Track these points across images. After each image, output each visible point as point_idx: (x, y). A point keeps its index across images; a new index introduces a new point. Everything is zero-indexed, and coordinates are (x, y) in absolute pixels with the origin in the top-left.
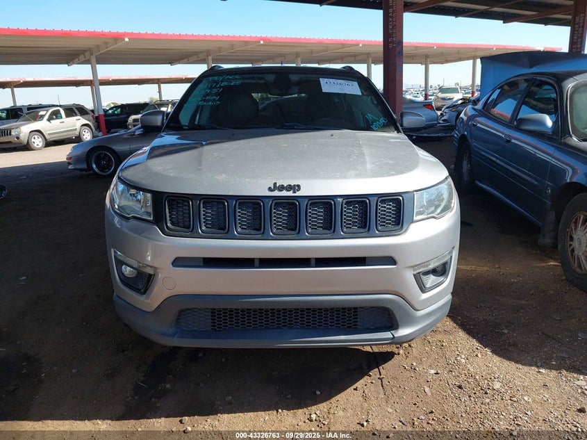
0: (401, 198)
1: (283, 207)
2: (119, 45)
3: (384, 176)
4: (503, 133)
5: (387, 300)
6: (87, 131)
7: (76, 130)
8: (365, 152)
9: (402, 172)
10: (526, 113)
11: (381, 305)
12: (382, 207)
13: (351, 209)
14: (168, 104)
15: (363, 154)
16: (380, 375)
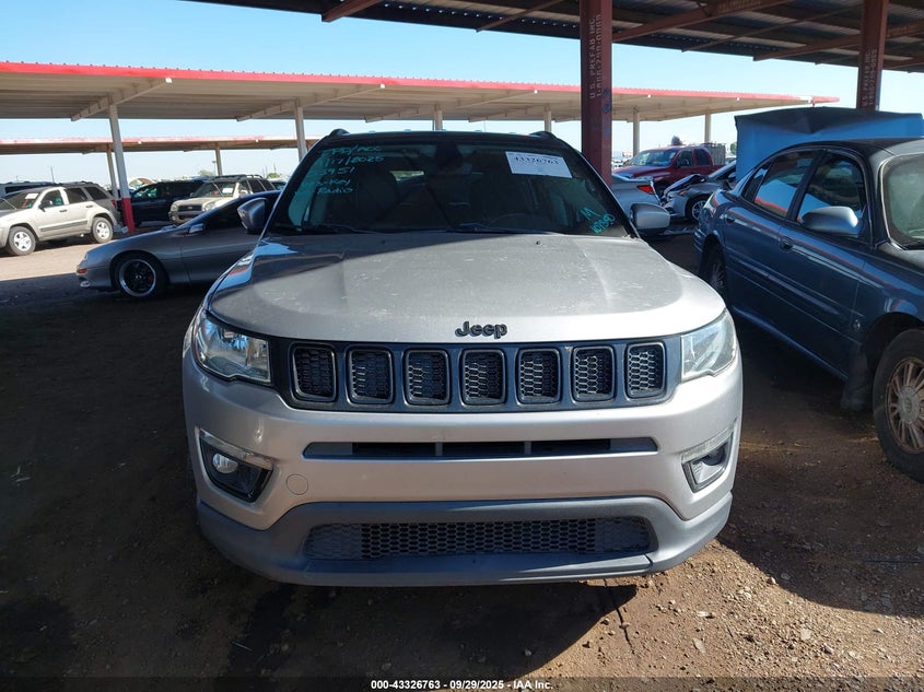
0: (661, 344)
1: (480, 361)
2: (156, 89)
3: (633, 310)
4: (777, 235)
5: (642, 506)
6: (103, 224)
7: (86, 222)
8: (596, 270)
9: (661, 305)
10: (811, 205)
11: (634, 513)
12: (633, 359)
13: (586, 363)
14: (234, 183)
15: (593, 276)
16: (622, 621)
